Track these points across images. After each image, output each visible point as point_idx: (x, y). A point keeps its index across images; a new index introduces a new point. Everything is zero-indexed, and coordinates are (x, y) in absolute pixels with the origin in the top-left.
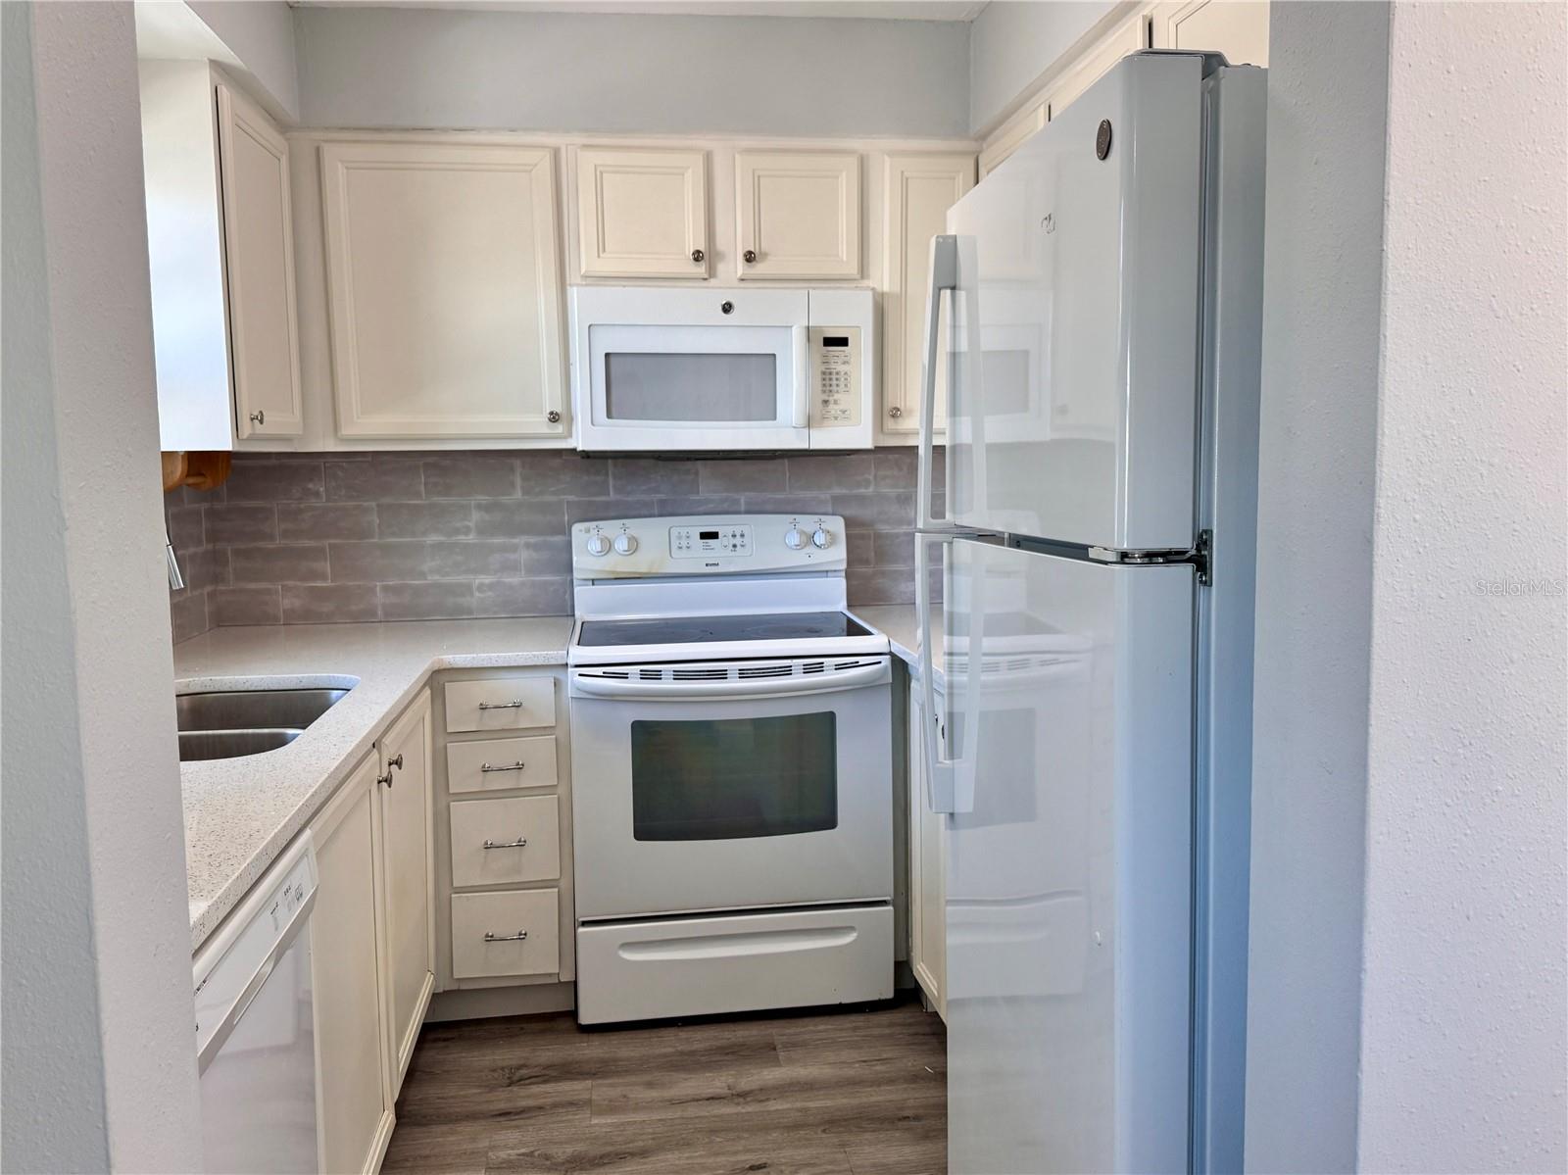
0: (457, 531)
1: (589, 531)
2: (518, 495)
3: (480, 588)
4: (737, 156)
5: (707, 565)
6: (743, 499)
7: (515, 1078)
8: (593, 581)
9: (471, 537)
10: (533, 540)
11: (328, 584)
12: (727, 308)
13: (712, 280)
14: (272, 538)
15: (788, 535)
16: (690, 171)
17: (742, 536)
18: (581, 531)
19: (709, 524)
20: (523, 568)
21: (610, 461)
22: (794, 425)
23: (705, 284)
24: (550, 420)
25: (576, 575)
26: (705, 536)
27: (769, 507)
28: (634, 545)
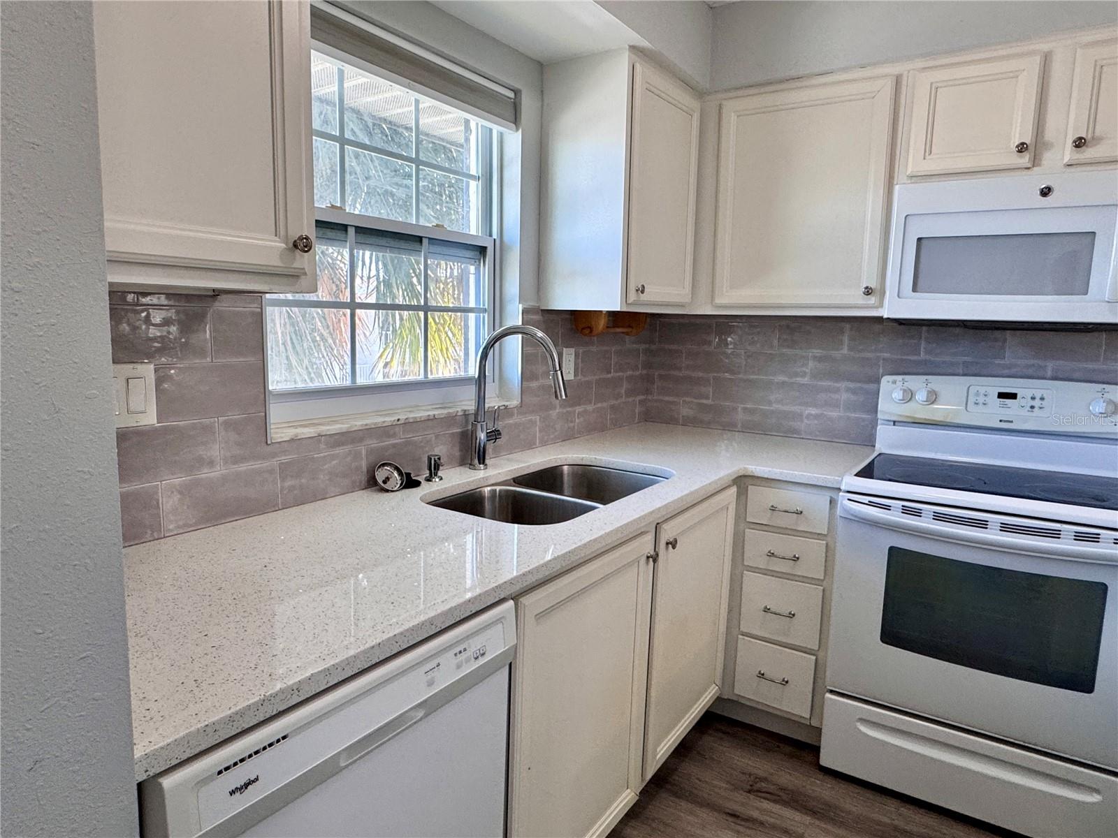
0: (796, 375)
1: (895, 383)
2: (845, 351)
3: (809, 416)
4: (1078, 50)
5: (1001, 421)
6: (1050, 366)
7: (755, 788)
8: (894, 423)
9: (806, 379)
10: (852, 385)
11: (709, 402)
12: (1046, 192)
13: (1035, 168)
14: (680, 369)
15: (1093, 403)
16: (1025, 73)
17: (1042, 399)
18: (888, 382)
19: (1008, 385)
20: (842, 406)
21: (924, 328)
22: (1106, 299)
23: (1029, 172)
24: (864, 293)
25: (880, 416)
26: (1002, 395)
27: (1076, 375)
28: (933, 398)
